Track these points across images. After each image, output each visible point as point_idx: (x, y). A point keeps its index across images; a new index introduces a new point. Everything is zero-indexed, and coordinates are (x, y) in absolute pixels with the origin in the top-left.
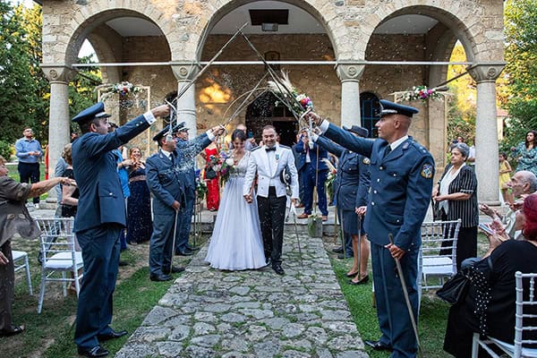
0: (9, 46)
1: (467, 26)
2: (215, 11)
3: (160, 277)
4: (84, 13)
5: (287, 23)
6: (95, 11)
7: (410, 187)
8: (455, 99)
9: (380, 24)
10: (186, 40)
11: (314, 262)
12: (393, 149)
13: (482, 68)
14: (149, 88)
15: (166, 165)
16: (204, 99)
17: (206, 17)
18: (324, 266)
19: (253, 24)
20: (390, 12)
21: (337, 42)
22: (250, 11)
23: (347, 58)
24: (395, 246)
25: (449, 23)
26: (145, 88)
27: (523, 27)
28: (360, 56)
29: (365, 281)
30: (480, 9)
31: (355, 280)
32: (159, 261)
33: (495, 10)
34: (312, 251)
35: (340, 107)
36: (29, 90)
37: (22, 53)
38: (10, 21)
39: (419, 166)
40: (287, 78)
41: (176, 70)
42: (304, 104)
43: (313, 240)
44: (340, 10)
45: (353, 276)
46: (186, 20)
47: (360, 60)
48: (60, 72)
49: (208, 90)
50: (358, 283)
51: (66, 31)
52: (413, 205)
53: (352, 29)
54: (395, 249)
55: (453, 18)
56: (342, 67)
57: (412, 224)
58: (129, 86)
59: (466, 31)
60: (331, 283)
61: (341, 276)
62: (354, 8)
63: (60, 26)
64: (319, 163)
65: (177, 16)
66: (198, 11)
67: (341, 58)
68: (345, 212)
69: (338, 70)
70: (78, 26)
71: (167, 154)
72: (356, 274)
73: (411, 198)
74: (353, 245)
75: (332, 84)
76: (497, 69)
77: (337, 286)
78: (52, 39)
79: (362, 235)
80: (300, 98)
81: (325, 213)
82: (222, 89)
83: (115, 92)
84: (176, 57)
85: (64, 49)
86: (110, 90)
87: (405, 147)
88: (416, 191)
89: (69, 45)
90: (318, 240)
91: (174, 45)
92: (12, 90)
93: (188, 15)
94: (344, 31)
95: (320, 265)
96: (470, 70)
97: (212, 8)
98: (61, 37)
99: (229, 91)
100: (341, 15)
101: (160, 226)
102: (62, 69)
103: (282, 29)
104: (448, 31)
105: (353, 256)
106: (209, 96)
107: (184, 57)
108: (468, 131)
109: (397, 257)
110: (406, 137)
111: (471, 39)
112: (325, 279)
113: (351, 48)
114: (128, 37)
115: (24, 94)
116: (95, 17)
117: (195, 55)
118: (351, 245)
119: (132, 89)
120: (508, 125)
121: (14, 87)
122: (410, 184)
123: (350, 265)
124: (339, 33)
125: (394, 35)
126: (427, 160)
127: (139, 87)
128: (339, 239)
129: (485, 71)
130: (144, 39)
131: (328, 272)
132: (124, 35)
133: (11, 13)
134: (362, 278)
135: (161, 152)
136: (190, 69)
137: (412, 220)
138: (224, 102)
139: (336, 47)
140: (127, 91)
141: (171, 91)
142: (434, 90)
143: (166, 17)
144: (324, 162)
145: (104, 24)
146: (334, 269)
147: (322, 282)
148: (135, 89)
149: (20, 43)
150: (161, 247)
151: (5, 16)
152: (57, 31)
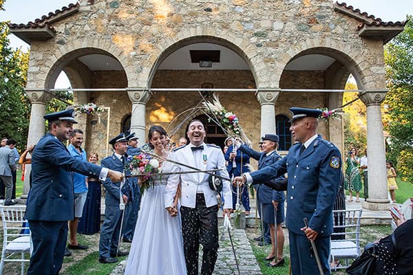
0: (7, 80)
1: (357, 62)
2: (163, 50)
3: (107, 260)
4: (62, 51)
5: (218, 61)
6: (71, 49)
7: (321, 177)
8: (348, 123)
9: (290, 61)
10: (140, 71)
11: (238, 248)
12: (306, 147)
13: (370, 94)
14: (109, 108)
15: (117, 165)
16: (153, 119)
17: (155, 54)
18: (247, 252)
19: (193, 62)
20: (298, 52)
21: (258, 74)
22: (191, 51)
23: (265, 86)
24: (309, 229)
25: (343, 61)
26: (106, 108)
27: (397, 69)
28: (275, 85)
29: (281, 263)
30: (366, 50)
31: (273, 263)
32: (107, 245)
33: (377, 52)
34: (237, 239)
35: (259, 126)
36: (19, 113)
37: (16, 86)
38: (9, 62)
39: (328, 159)
40: (217, 100)
41: (131, 95)
42: (231, 120)
43: (238, 230)
44: (259, 50)
45: (271, 259)
46: (141, 56)
47: (275, 88)
48: (40, 94)
49: (156, 112)
50: (275, 266)
51: (47, 64)
52: (324, 192)
53: (269, 64)
54: (309, 231)
55: (346, 57)
56: (262, 93)
57: (324, 208)
58: (94, 106)
59: (357, 66)
60: (253, 265)
61: (261, 259)
62: (270, 48)
63: (42, 60)
64: (243, 167)
65: (134, 53)
66: (150, 50)
67: (260, 86)
68: (264, 205)
69: (258, 96)
70: (56, 60)
71: (119, 156)
72: (274, 258)
73: (322, 186)
74: (271, 234)
75: (254, 108)
76: (382, 95)
77: (257, 268)
78: (36, 69)
79: (279, 223)
80: (228, 115)
81: (248, 209)
82: (167, 112)
83: (82, 110)
84: (131, 84)
85: (44, 77)
86: (79, 109)
87: (315, 144)
88: (326, 180)
89: (49, 74)
90: (241, 230)
91: (130, 76)
92: (6, 113)
93: (142, 53)
94: (263, 66)
95: (244, 251)
96: (361, 96)
97: (161, 48)
98: (43, 68)
99: (172, 113)
100: (261, 54)
101: (110, 215)
102: (42, 93)
103: (215, 66)
104: (343, 68)
105: (271, 243)
106: (157, 117)
107: (138, 84)
108: (359, 147)
109: (312, 238)
110: (316, 136)
111: (360, 73)
112: (248, 262)
113: (268, 79)
114: (96, 71)
115: (15, 116)
116: (71, 54)
117: (146, 83)
118: (269, 234)
119: (96, 109)
120: (389, 143)
121: (7, 111)
122: (321, 174)
123: (268, 251)
124: (259, 67)
125: (301, 71)
126: (334, 153)
127: (102, 108)
128: (259, 230)
129: (372, 97)
130: (108, 72)
131: (250, 256)
132: (93, 70)
133: (10, 56)
134: (278, 261)
135: (114, 155)
136: (142, 94)
137: (323, 206)
138: (169, 121)
139: (257, 78)
140: (92, 110)
141: (127, 112)
142: (333, 111)
143: (125, 54)
144: (247, 167)
145: (76, 59)
146: (255, 254)
147: (245, 264)
148: (98, 109)
149: (16, 77)
150: (109, 233)
151: (6, 58)
152: (40, 64)
